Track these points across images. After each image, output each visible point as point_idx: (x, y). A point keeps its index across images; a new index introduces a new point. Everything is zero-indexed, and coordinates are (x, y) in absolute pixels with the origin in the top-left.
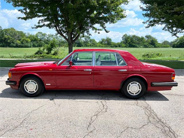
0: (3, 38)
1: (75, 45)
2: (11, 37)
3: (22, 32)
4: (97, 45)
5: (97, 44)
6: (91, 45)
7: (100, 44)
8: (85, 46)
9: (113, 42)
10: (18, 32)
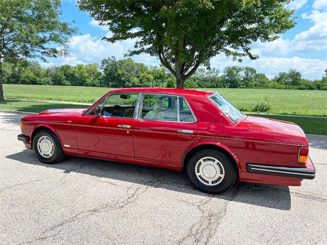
0: (116, 75)
1: (225, 84)
2: (126, 73)
3: (142, 65)
4: (269, 85)
5: (270, 82)
6: (256, 85)
7: (276, 83)
8: (245, 87)
9: (303, 80)
10: (137, 64)
